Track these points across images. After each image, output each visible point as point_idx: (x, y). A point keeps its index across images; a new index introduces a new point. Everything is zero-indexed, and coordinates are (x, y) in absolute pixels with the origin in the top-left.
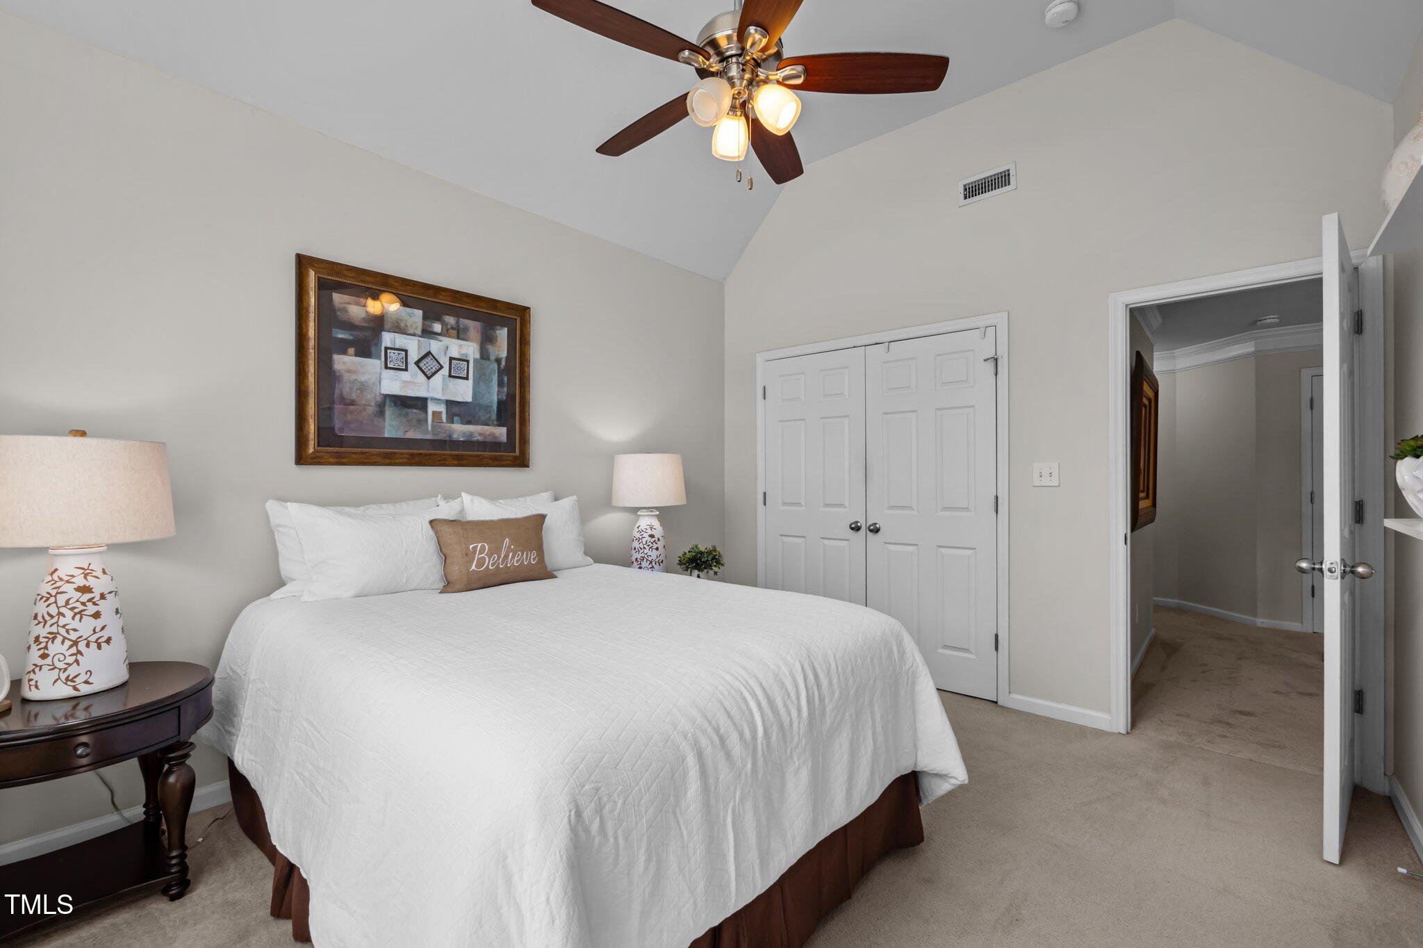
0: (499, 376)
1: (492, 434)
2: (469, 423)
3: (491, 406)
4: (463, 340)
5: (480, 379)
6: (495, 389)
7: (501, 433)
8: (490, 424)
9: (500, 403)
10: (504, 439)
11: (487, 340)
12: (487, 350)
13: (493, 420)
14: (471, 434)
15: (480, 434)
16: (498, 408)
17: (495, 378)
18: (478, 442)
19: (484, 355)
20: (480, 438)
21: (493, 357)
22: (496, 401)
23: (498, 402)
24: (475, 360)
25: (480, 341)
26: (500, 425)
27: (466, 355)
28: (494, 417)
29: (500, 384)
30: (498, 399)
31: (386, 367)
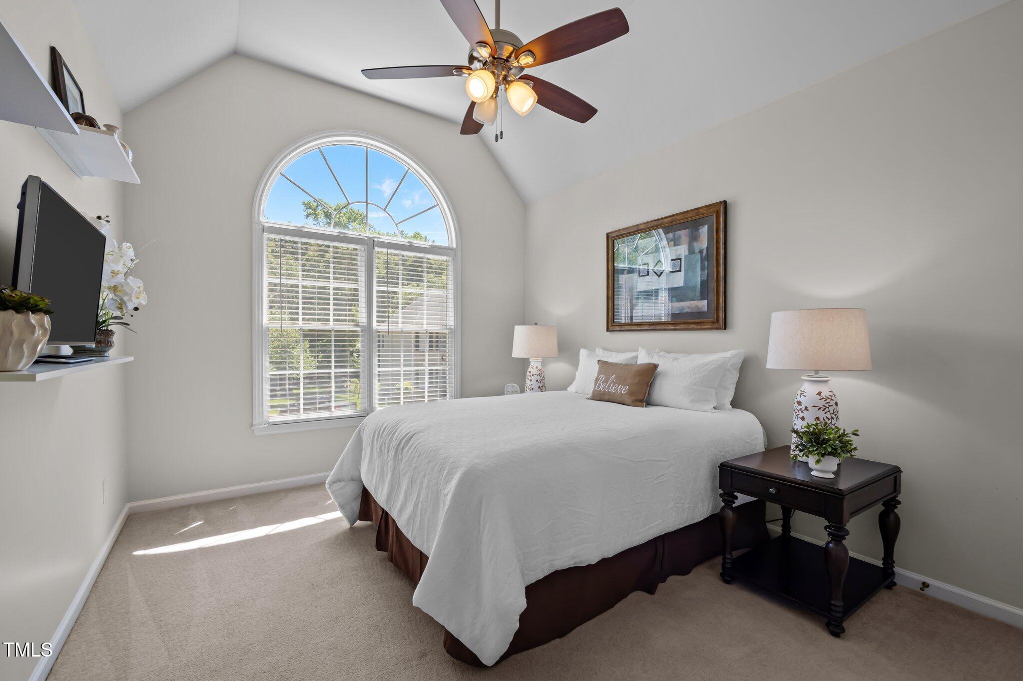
0: (701, 263)
1: (697, 307)
2: (682, 300)
3: (696, 286)
4: (678, 245)
5: (690, 267)
6: (699, 273)
7: (703, 304)
8: (695, 299)
9: (702, 282)
10: (706, 309)
11: (694, 238)
12: (694, 245)
13: (698, 297)
14: (683, 308)
15: (689, 308)
16: (701, 286)
17: (699, 265)
18: (687, 313)
19: (691, 251)
20: (688, 310)
21: (697, 251)
22: (700, 282)
23: (701, 282)
24: (685, 256)
25: (688, 243)
26: (702, 299)
27: (680, 255)
28: (698, 293)
29: (703, 269)
30: (701, 280)
31: (640, 276)
